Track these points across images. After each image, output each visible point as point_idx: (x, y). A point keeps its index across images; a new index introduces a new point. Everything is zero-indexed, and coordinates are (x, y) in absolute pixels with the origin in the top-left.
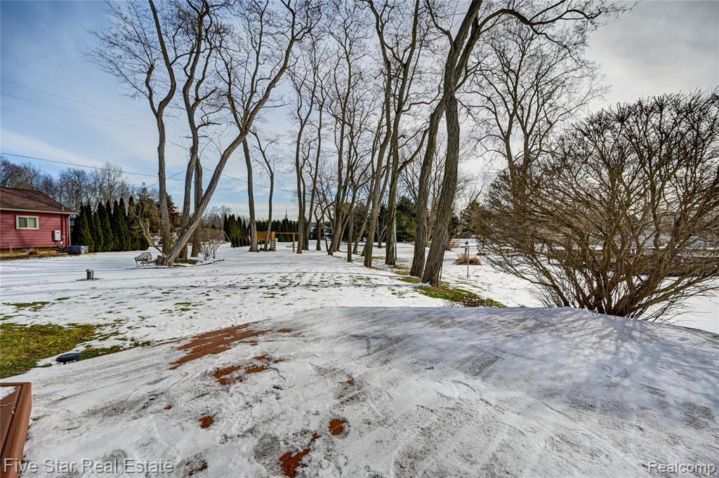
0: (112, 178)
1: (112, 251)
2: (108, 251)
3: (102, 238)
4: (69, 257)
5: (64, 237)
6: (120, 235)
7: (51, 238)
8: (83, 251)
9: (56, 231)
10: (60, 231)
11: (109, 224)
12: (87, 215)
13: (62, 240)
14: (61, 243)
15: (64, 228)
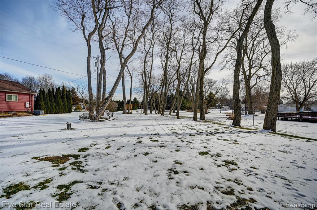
0: (47, 80)
1: (54, 113)
2: (52, 114)
3: (50, 107)
4: (34, 116)
5: (31, 106)
6: (58, 105)
7: (24, 106)
8: (41, 113)
9: (27, 103)
10: (29, 103)
11: (53, 100)
12: (43, 95)
13: (30, 107)
14: (29, 109)
15: (31, 101)
